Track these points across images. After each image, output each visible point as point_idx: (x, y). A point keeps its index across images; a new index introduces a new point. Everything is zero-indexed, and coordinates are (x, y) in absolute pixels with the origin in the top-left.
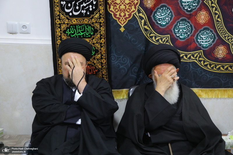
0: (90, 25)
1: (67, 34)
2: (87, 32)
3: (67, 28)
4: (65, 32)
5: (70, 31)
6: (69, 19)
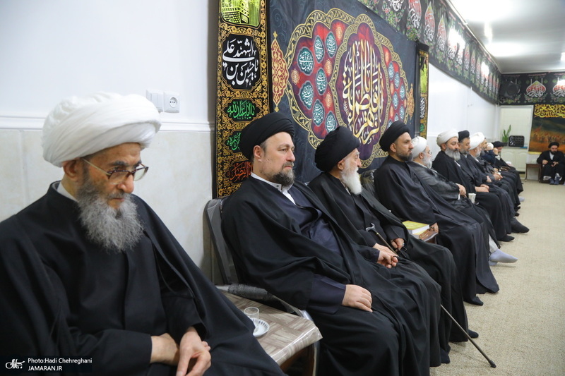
0: (251, 102)
1: (229, 114)
2: (248, 111)
3: (229, 104)
4: (226, 110)
5: (232, 110)
6: (231, 91)
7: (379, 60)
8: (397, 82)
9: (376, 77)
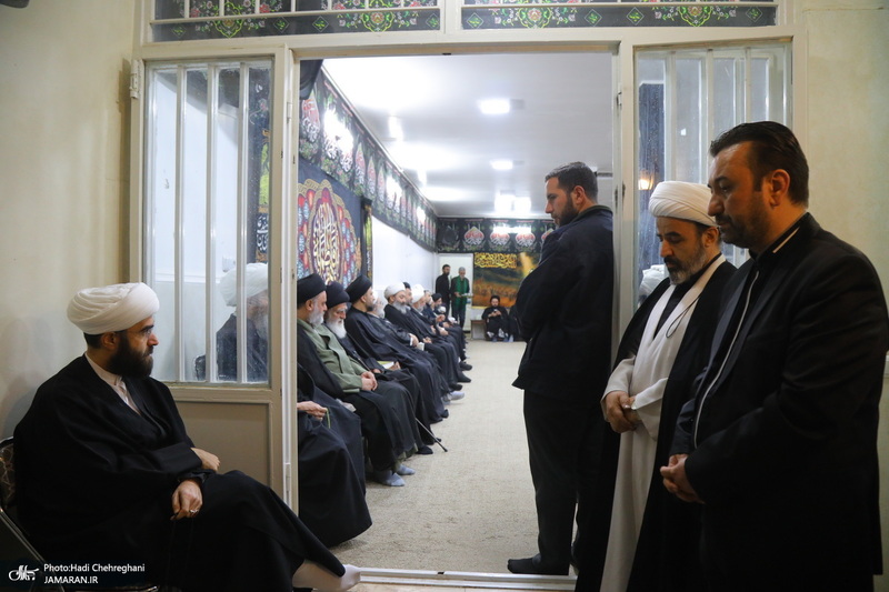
7: (336, 219)
8: (348, 237)
9: (334, 235)
